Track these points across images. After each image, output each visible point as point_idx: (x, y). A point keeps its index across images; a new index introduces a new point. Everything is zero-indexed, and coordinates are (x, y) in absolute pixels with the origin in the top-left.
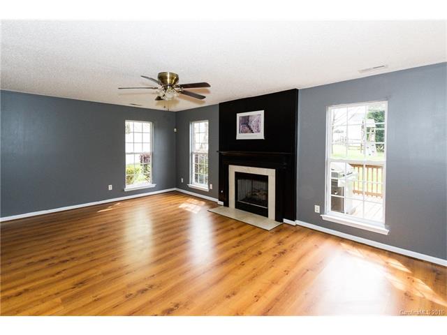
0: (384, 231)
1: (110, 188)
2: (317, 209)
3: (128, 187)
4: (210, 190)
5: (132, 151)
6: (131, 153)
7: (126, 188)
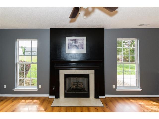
0: (139, 90)
2: (114, 87)
4: (39, 89)
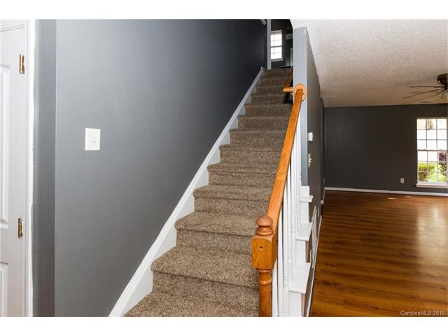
1: (402, 181)
3: (420, 183)
5: (425, 148)
6: (424, 150)
7: (418, 184)
